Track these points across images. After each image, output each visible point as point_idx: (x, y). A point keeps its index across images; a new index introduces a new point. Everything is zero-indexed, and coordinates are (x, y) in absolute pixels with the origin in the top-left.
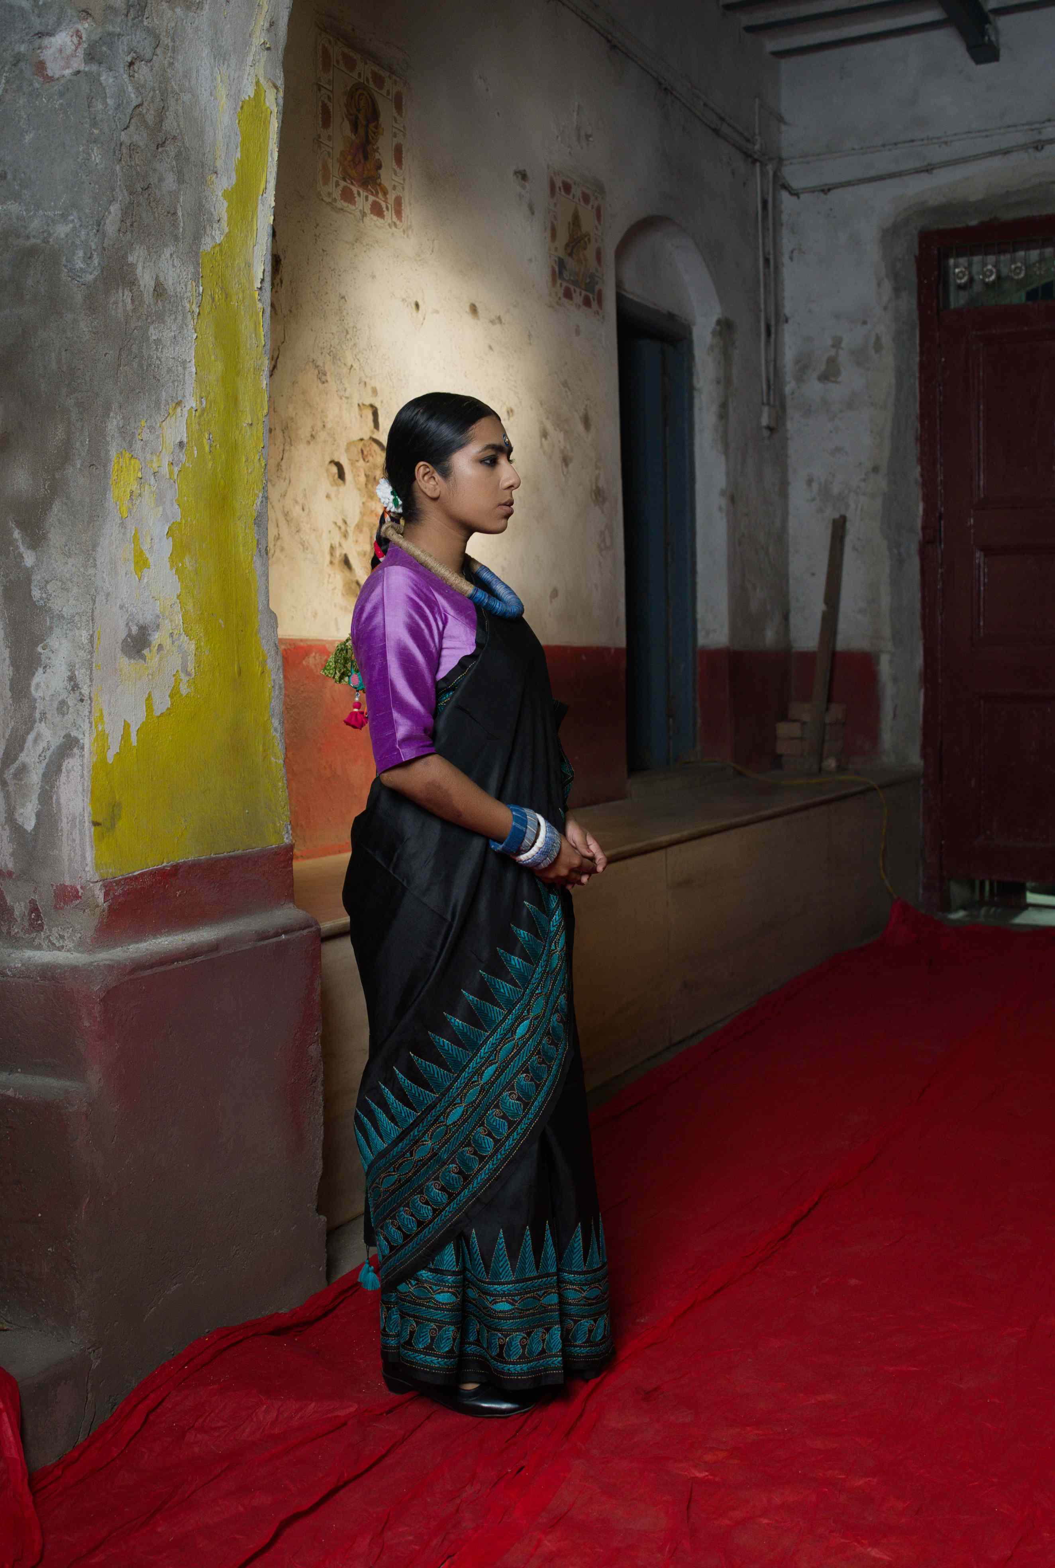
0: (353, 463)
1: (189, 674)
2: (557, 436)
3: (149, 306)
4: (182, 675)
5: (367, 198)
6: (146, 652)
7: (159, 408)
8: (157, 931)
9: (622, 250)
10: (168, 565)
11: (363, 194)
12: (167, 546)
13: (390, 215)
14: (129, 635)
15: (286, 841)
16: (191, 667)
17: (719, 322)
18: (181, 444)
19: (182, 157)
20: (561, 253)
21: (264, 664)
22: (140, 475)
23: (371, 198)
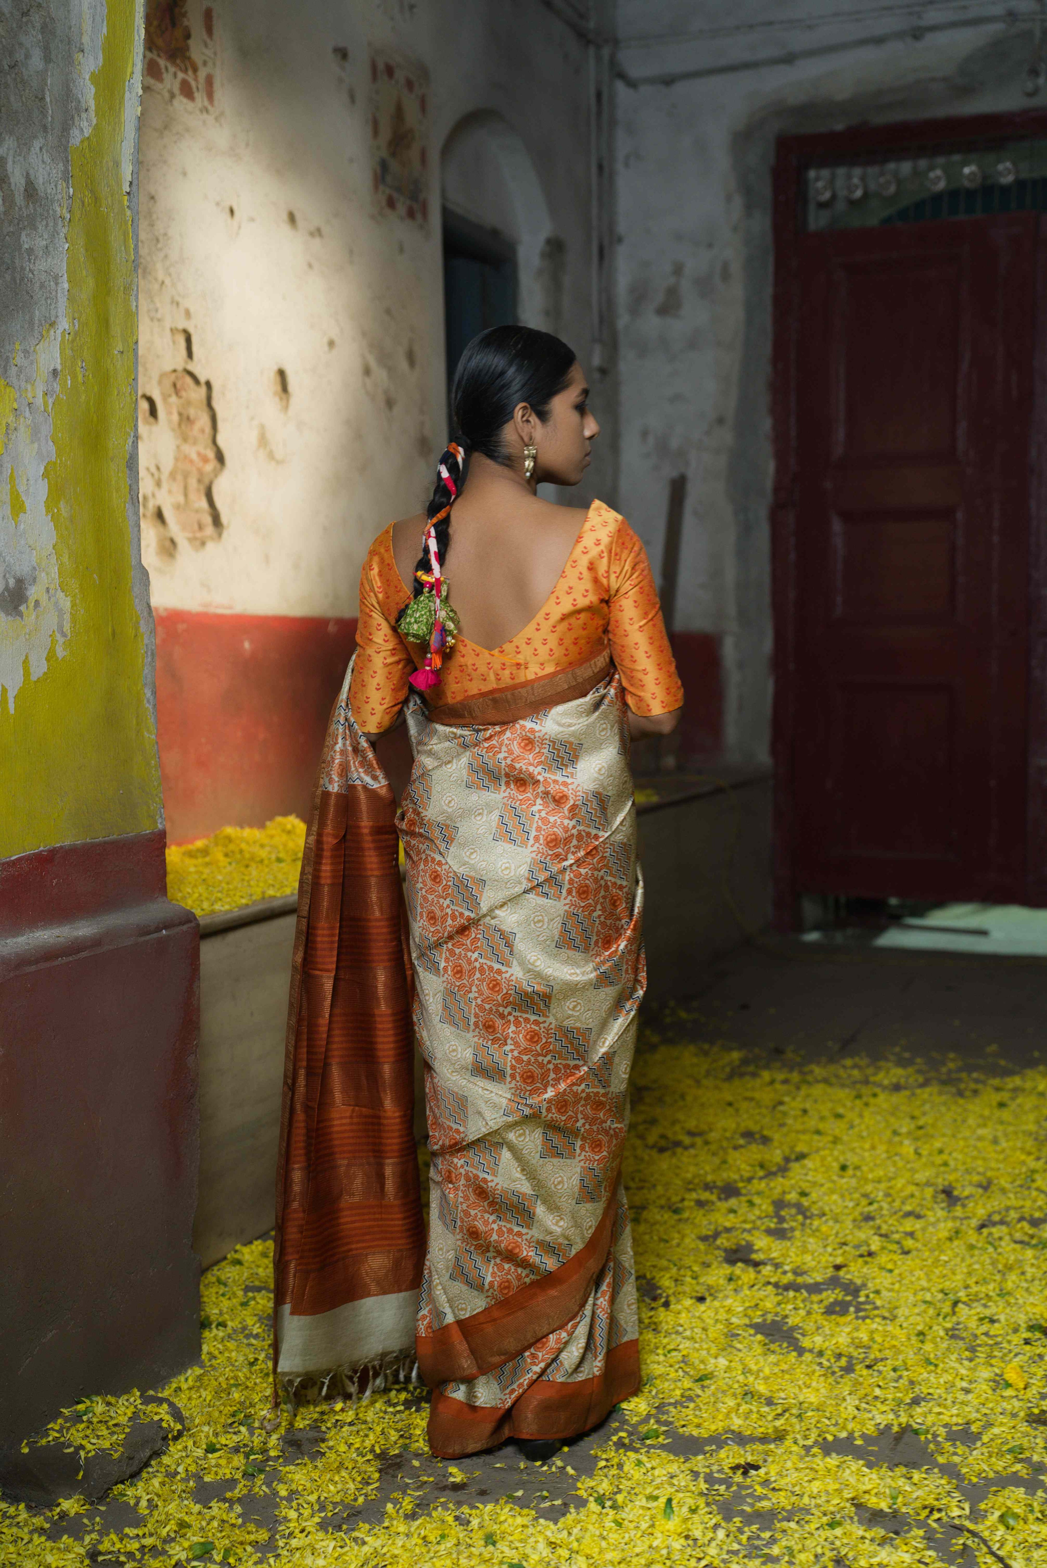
0: (165, 397)
1: (64, 635)
2: (380, 374)
3: (20, 209)
4: (58, 636)
5: (175, 75)
6: (22, 608)
7: (32, 330)
8: (34, 923)
9: (447, 149)
10: (44, 509)
11: (172, 69)
12: (41, 490)
13: (200, 97)
14: (7, 588)
15: (160, 826)
16: (67, 628)
17: (549, 242)
18: (55, 372)
19: (47, 29)
20: (384, 153)
21: (136, 626)
22: (15, 406)
23: (181, 75)
